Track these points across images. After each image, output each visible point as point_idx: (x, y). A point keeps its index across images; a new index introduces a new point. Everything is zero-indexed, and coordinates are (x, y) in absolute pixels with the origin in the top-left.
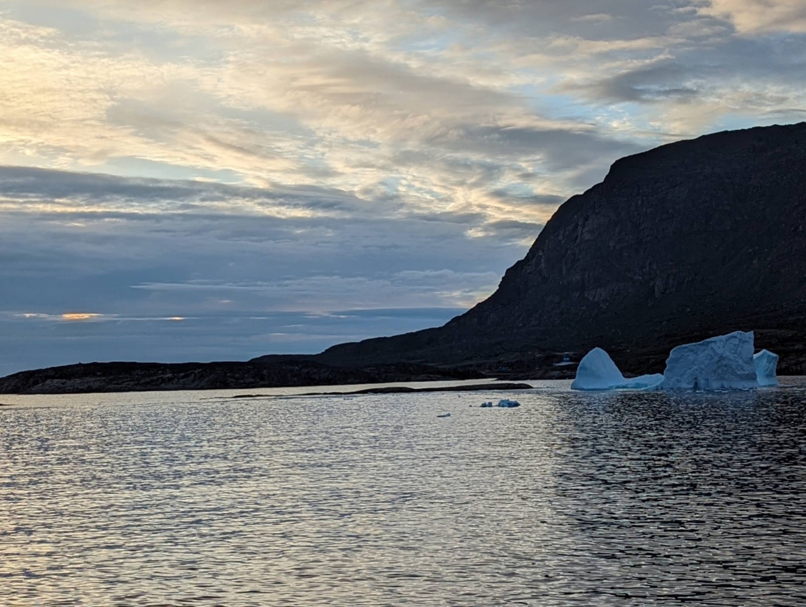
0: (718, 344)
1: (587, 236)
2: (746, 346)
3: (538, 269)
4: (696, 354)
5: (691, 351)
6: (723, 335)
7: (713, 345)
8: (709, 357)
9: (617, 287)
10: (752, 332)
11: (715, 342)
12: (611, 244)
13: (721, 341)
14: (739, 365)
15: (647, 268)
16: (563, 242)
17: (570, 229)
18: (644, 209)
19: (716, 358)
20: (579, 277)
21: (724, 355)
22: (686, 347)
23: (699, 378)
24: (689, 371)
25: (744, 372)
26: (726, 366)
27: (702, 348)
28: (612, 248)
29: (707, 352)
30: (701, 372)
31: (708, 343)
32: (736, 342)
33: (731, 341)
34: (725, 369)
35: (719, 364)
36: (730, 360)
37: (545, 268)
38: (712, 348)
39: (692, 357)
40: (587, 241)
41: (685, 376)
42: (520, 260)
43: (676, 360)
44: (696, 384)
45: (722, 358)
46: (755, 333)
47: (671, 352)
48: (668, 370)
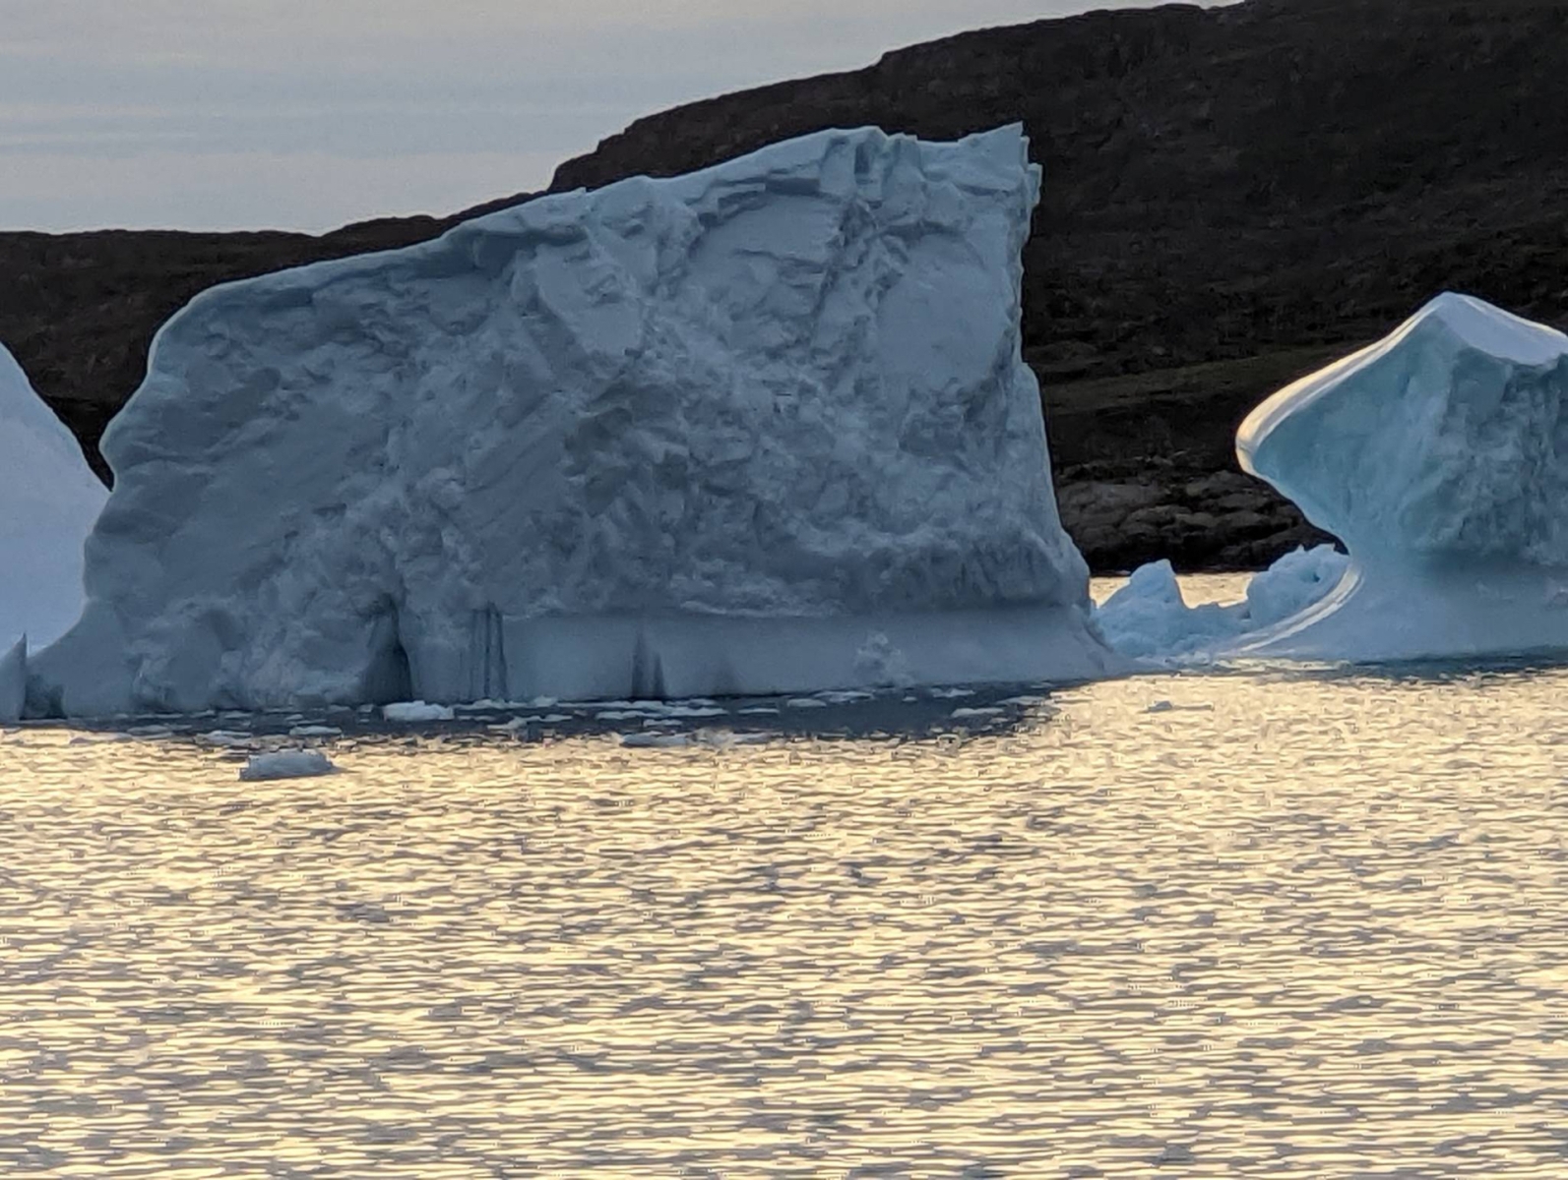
8: (508, 394)
14: (830, 468)
21: (664, 372)
23: (415, 604)
25: (882, 541)
30: (434, 545)
44: (398, 654)
45: (633, 398)
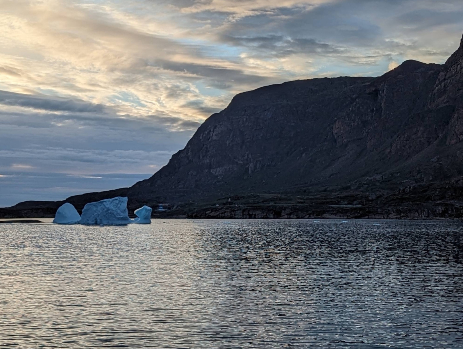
0: (107, 202)
1: (215, 138)
2: (122, 204)
3: (187, 155)
4: (97, 207)
5: (95, 206)
6: (111, 198)
7: (104, 203)
8: (102, 209)
9: (228, 168)
10: (127, 197)
11: (106, 202)
12: (227, 142)
13: (109, 201)
14: (118, 213)
15: (246, 157)
16: (202, 140)
17: (206, 133)
18: (247, 124)
19: (105, 210)
20: (208, 161)
21: (110, 208)
22: (92, 204)
23: (97, 219)
24: (93, 215)
26: (110, 213)
27: (100, 204)
28: (228, 145)
29: (101, 207)
30: (98, 216)
31: (102, 202)
32: (117, 202)
33: (114, 201)
34: (110, 215)
35: (107, 212)
36: (113, 210)
37: (191, 155)
38: (104, 205)
39: (95, 209)
40: (215, 140)
41: (91, 218)
42: (180, 150)
43: (87, 210)
44: (96, 221)
45: (108, 209)
46: (128, 198)
47: (85, 206)
48: (83, 215)
